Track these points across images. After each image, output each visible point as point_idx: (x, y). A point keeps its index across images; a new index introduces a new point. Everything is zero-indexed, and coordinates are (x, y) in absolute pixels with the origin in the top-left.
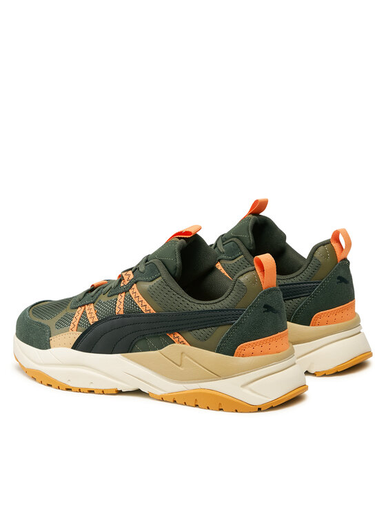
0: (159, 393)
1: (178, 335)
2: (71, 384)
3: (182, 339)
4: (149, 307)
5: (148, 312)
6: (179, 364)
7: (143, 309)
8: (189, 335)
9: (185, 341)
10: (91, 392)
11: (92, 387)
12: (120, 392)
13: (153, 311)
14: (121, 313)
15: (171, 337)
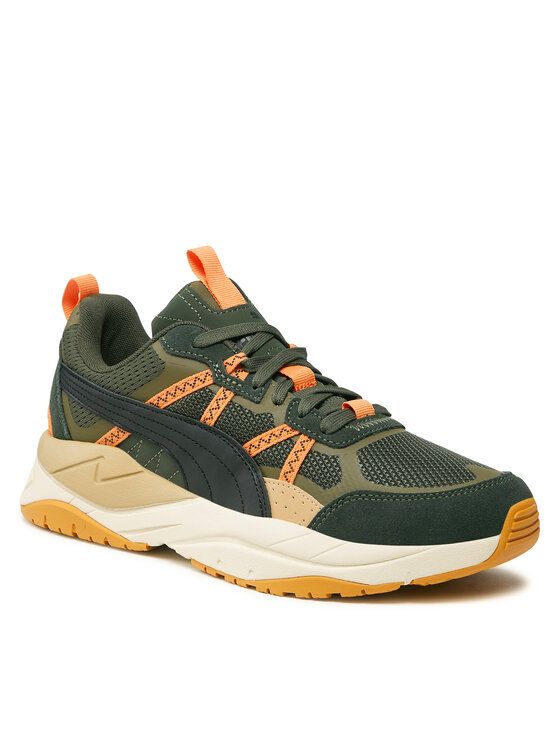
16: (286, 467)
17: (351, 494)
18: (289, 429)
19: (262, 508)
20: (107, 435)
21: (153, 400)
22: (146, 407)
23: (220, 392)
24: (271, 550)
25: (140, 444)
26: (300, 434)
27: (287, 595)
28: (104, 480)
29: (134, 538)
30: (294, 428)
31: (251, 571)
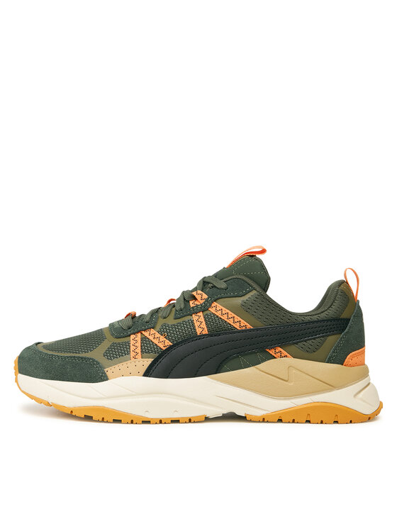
0: (259, 413)
1: (280, 349)
2: (149, 416)
3: (285, 353)
4: (243, 323)
5: (244, 328)
6: (286, 379)
7: (237, 326)
8: (293, 348)
9: (288, 355)
10: (177, 421)
11: (175, 416)
12: (207, 419)
13: (249, 326)
14: (206, 332)
15: (272, 352)
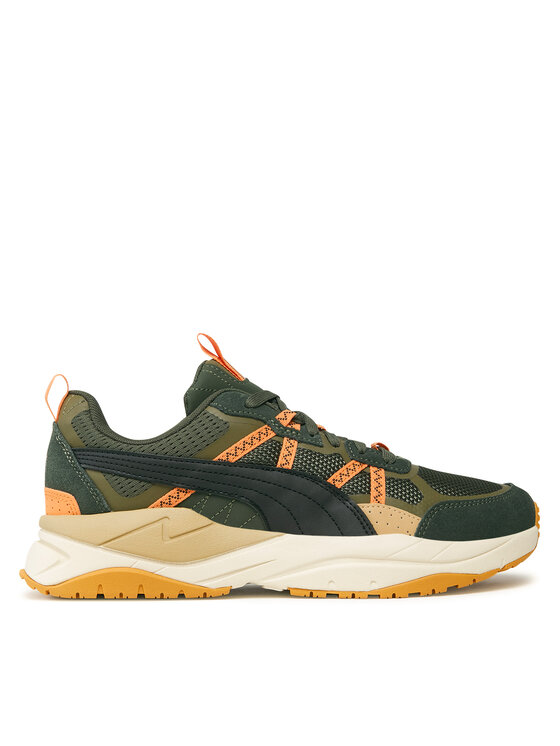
16: (374, 493)
17: (437, 506)
18: (358, 463)
19: (366, 528)
20: (164, 498)
21: (222, 456)
22: (215, 463)
23: (286, 442)
24: (390, 560)
25: (205, 500)
26: (369, 466)
27: (411, 595)
28: (171, 538)
29: (213, 585)
30: (362, 462)
31: (372, 582)
